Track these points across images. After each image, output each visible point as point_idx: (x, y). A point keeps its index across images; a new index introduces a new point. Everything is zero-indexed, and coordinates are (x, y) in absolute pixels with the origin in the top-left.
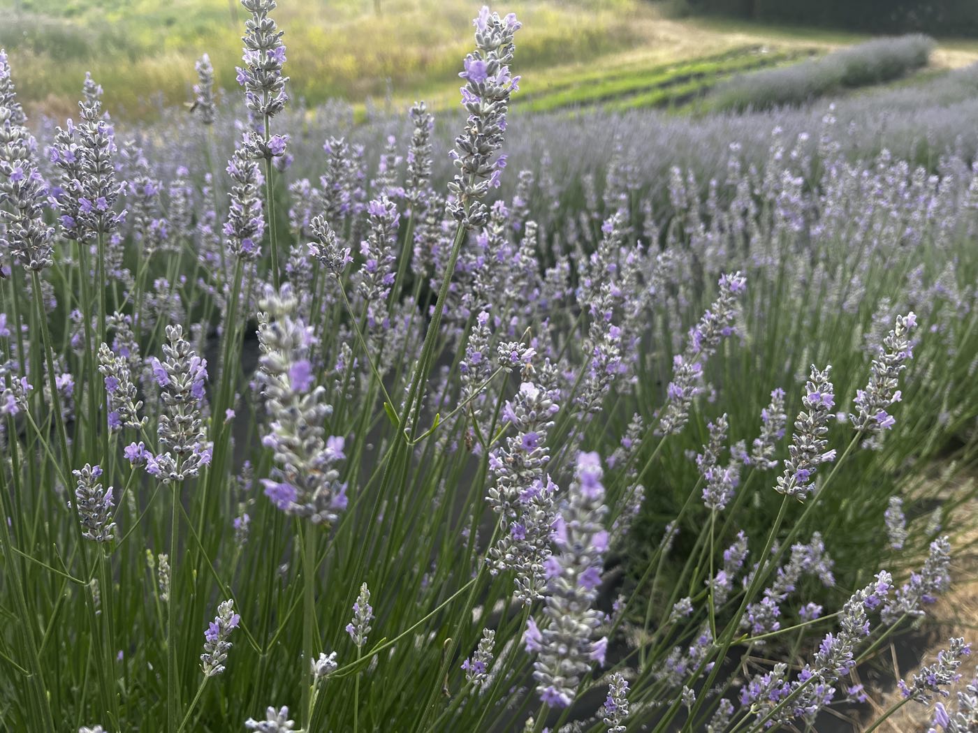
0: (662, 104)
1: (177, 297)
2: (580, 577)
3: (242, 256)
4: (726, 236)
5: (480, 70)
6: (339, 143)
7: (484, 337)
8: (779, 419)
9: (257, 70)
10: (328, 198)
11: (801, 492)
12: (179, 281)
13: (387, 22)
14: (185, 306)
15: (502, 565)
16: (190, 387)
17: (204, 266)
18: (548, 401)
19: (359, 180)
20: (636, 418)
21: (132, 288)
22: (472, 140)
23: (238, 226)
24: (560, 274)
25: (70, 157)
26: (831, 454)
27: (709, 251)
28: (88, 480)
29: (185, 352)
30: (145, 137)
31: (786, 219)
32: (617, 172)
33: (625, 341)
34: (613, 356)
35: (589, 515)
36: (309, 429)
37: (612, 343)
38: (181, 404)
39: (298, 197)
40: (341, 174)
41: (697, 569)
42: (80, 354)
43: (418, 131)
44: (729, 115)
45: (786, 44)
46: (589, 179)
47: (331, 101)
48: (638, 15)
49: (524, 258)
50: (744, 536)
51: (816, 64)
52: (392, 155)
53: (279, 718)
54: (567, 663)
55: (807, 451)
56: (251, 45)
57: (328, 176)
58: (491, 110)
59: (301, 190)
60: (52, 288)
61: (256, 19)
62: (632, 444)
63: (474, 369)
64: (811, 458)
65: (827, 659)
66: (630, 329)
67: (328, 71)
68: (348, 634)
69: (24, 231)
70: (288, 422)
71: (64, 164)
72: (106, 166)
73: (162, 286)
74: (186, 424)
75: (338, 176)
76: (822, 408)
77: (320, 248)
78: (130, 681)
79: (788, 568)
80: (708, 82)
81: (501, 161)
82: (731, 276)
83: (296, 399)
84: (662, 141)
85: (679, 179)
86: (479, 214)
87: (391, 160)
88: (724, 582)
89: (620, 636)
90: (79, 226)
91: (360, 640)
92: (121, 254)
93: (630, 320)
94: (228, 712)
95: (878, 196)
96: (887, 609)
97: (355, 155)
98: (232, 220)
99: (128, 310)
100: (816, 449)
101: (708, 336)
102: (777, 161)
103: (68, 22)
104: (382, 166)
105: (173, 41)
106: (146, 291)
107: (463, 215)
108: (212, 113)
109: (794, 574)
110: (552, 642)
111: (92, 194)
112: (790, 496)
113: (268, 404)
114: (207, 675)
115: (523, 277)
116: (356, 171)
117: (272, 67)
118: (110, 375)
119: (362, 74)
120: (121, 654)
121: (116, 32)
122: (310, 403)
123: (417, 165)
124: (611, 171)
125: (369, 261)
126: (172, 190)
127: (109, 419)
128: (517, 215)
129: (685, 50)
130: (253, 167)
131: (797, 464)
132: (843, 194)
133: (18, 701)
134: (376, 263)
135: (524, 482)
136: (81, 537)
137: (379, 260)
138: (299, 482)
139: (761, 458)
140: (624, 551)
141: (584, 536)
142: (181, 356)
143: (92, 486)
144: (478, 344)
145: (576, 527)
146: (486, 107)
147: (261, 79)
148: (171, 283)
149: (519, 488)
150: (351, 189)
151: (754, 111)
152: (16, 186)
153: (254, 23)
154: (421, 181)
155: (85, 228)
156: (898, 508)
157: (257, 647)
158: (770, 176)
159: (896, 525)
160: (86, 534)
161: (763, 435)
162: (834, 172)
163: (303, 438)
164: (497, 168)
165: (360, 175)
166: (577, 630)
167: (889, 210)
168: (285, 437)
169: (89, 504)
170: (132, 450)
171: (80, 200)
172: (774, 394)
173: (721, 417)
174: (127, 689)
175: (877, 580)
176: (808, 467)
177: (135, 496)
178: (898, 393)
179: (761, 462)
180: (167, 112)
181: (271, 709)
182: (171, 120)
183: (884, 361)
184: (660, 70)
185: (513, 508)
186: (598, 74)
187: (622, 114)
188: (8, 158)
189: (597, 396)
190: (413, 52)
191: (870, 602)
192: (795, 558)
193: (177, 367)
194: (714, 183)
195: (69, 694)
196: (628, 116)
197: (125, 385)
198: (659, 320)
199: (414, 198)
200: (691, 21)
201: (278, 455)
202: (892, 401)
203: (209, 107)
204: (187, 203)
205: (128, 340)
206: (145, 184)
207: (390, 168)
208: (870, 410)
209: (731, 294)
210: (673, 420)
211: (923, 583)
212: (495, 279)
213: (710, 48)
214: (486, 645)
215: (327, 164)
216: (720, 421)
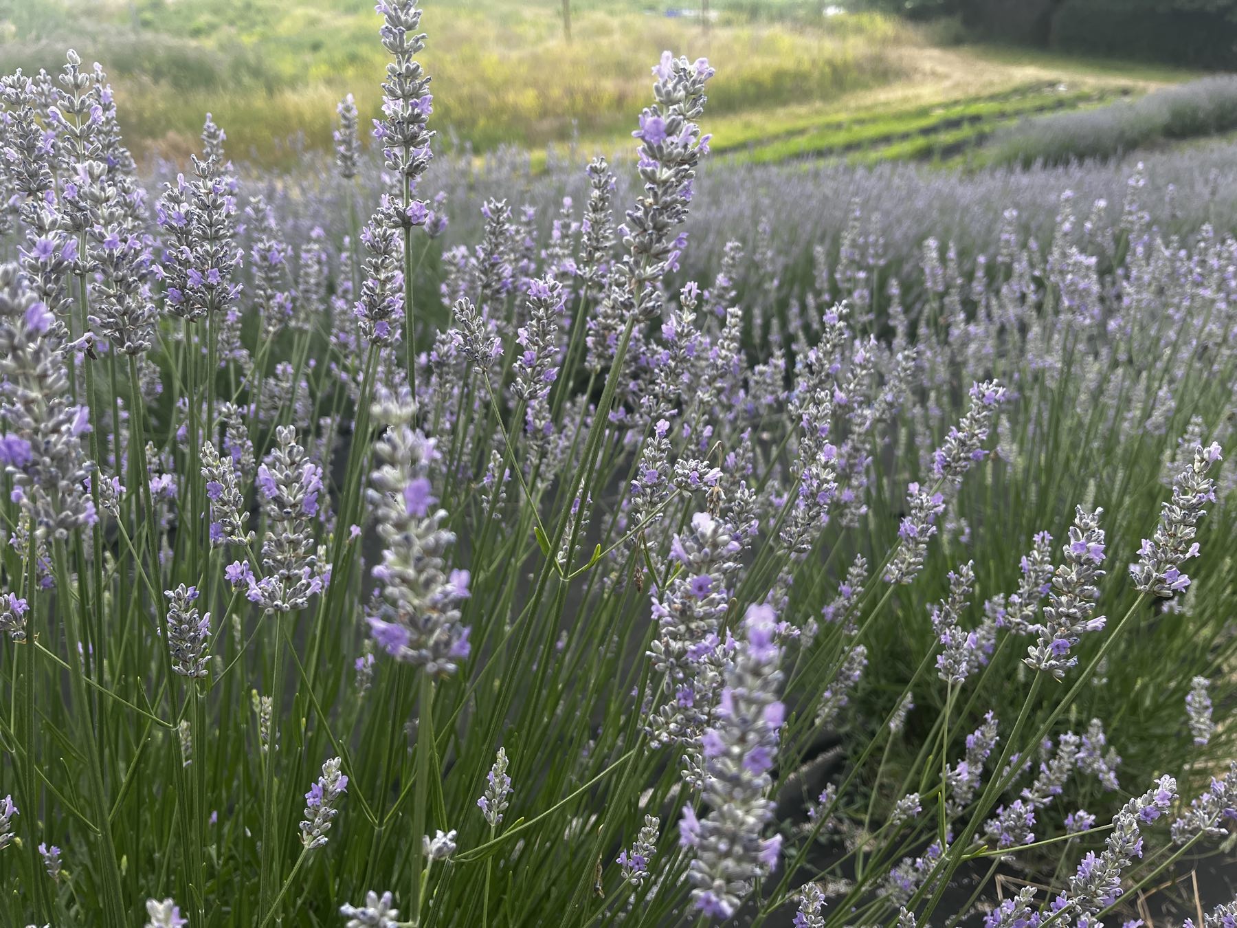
0: (924, 155)
1: (304, 384)
2: (746, 757)
3: (374, 342)
4: (994, 329)
5: (658, 129)
6: (500, 205)
7: (663, 451)
8: (1043, 571)
9: (398, 123)
10: (485, 272)
11: (1059, 667)
12: (307, 364)
13: (578, 49)
14: (312, 395)
15: (664, 737)
16: (301, 500)
17: (336, 349)
18: (726, 537)
19: (527, 249)
20: (860, 560)
21: (249, 373)
22: (646, 213)
23: (371, 305)
24: (773, 374)
25: (179, 219)
26: (1099, 622)
27: (973, 347)
28: (182, 603)
29: (298, 459)
30: (279, 185)
31: (1071, 310)
32: (854, 244)
33: (852, 461)
34: (827, 482)
35: (759, 682)
36: (427, 560)
37: (825, 466)
38: (291, 520)
39: (453, 268)
40: (501, 244)
41: (931, 757)
42: (186, 449)
43: (596, 193)
44: (1011, 170)
45: (1090, 80)
46: (819, 250)
47: (502, 146)
48: (897, 41)
49: (724, 352)
50: (993, 718)
51: (1130, 107)
52: (567, 220)
53: (380, 906)
54: (729, 863)
55: (1068, 616)
56: (392, 93)
57: (486, 245)
58: (670, 177)
59: (456, 261)
60: (158, 369)
61: (399, 63)
62: (853, 594)
63: (648, 490)
64: (1073, 625)
65: (1086, 885)
66: (859, 446)
67: (502, 109)
68: (481, 809)
69: (118, 307)
70: (403, 550)
71: (172, 227)
72: (221, 232)
73: (284, 371)
74: (295, 544)
75: (497, 246)
76: (1089, 561)
77: (465, 336)
78: (223, 850)
79: (1054, 763)
80: (987, 128)
81: (680, 240)
82: (985, 385)
83: (413, 524)
84: (920, 204)
85: (934, 255)
86: (651, 304)
87: (566, 226)
88: (965, 777)
89: (836, 838)
90: (187, 301)
91: (494, 818)
92: (238, 333)
93: (860, 434)
94: (337, 895)
95: (1198, 284)
96: (1180, 823)
97: (523, 219)
98: (364, 298)
99: (242, 401)
100: (1079, 614)
101: (954, 459)
102: (1066, 234)
103: (193, 43)
104: (556, 233)
105: (319, 69)
106: (267, 376)
107: (632, 305)
108: (354, 164)
109: (1061, 772)
110: (712, 835)
111: (203, 264)
112: (1043, 672)
113: (380, 528)
114: (307, 847)
115: (722, 376)
116: (524, 239)
117: (415, 119)
118: (214, 479)
119: (544, 113)
120: (214, 815)
121: (251, 58)
122: (429, 529)
123: (593, 235)
124: (847, 242)
125: (526, 353)
126: (303, 255)
127: (211, 531)
128: (721, 296)
129: (957, 86)
130: (392, 235)
131: (1054, 631)
132: (1154, 278)
133: (90, 865)
134: (534, 356)
135: (694, 636)
136: (171, 671)
137: (539, 352)
138: (413, 622)
139: (1019, 620)
140: (846, 728)
141: (754, 709)
142: (293, 463)
143: (186, 611)
144: (655, 460)
145: (742, 697)
146: (665, 174)
147: (402, 133)
148: (297, 369)
149: (687, 643)
150: (516, 260)
151: (1045, 166)
152: (111, 255)
153: (397, 67)
154: (598, 255)
155: (193, 305)
156: (1204, 692)
157: (371, 818)
158: (1056, 253)
159: (1199, 714)
160: (176, 668)
161: (1021, 591)
162: (1140, 249)
163: (420, 571)
164: (675, 247)
165: (528, 243)
166: (743, 823)
167: (1213, 301)
168: (398, 568)
169: (182, 632)
170: (234, 570)
171: (189, 271)
172: (1037, 538)
173: (966, 564)
174: (219, 858)
175: (1157, 786)
176: (1068, 637)
177: (242, 624)
178: (1196, 546)
179: (1018, 624)
180: (307, 157)
181: (372, 894)
182: (312, 167)
183: (1178, 504)
184: (923, 112)
185: (680, 666)
186: (842, 117)
187: (870, 168)
188: (102, 221)
189: (805, 531)
190: (609, 86)
191: (1146, 814)
192: (1064, 750)
193: (287, 476)
194: (982, 259)
195: (150, 861)
196: (878, 171)
197: (230, 492)
198: (903, 433)
199: (588, 276)
200: (966, 50)
201: (390, 590)
202: (1188, 555)
203: (351, 158)
204: (320, 271)
205: (240, 436)
206: (269, 250)
207: (564, 236)
208: (1158, 566)
209: (985, 407)
210: (904, 567)
211: (1226, 792)
212: (685, 378)
213: (991, 84)
214: (647, 835)
215: (484, 230)
216: (964, 569)
